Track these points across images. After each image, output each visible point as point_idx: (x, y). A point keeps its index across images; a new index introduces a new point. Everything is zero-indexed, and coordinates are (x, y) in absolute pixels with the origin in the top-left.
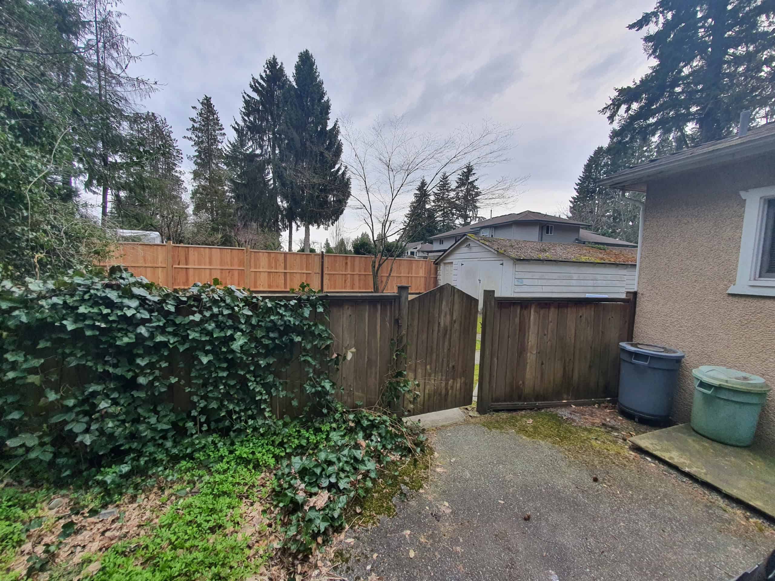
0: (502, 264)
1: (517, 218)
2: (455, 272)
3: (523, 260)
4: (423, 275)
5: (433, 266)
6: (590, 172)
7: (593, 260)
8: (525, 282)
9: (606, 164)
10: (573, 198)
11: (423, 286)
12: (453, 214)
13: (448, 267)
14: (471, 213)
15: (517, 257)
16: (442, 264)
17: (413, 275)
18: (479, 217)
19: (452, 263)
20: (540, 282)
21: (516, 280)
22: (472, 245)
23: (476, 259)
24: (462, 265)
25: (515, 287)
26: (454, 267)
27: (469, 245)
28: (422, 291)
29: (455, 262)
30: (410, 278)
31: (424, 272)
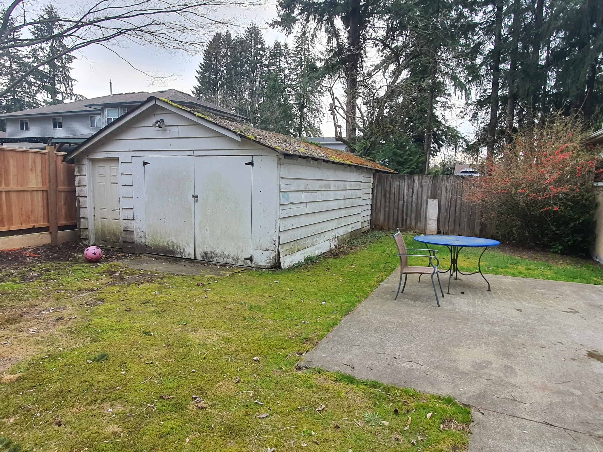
0: (251, 164)
2: (127, 180)
4: (40, 186)
5: (62, 166)
7: (342, 160)
10: (195, 88)
11: (39, 211)
13: (104, 169)
16: (86, 162)
17: (13, 187)
19: (113, 159)
21: (281, 194)
22: (168, 120)
23: (186, 153)
24: (144, 163)
25: (282, 208)
26: (122, 168)
27: (162, 120)
28: (41, 224)
29: (122, 157)
30: (4, 194)
31: (40, 180)
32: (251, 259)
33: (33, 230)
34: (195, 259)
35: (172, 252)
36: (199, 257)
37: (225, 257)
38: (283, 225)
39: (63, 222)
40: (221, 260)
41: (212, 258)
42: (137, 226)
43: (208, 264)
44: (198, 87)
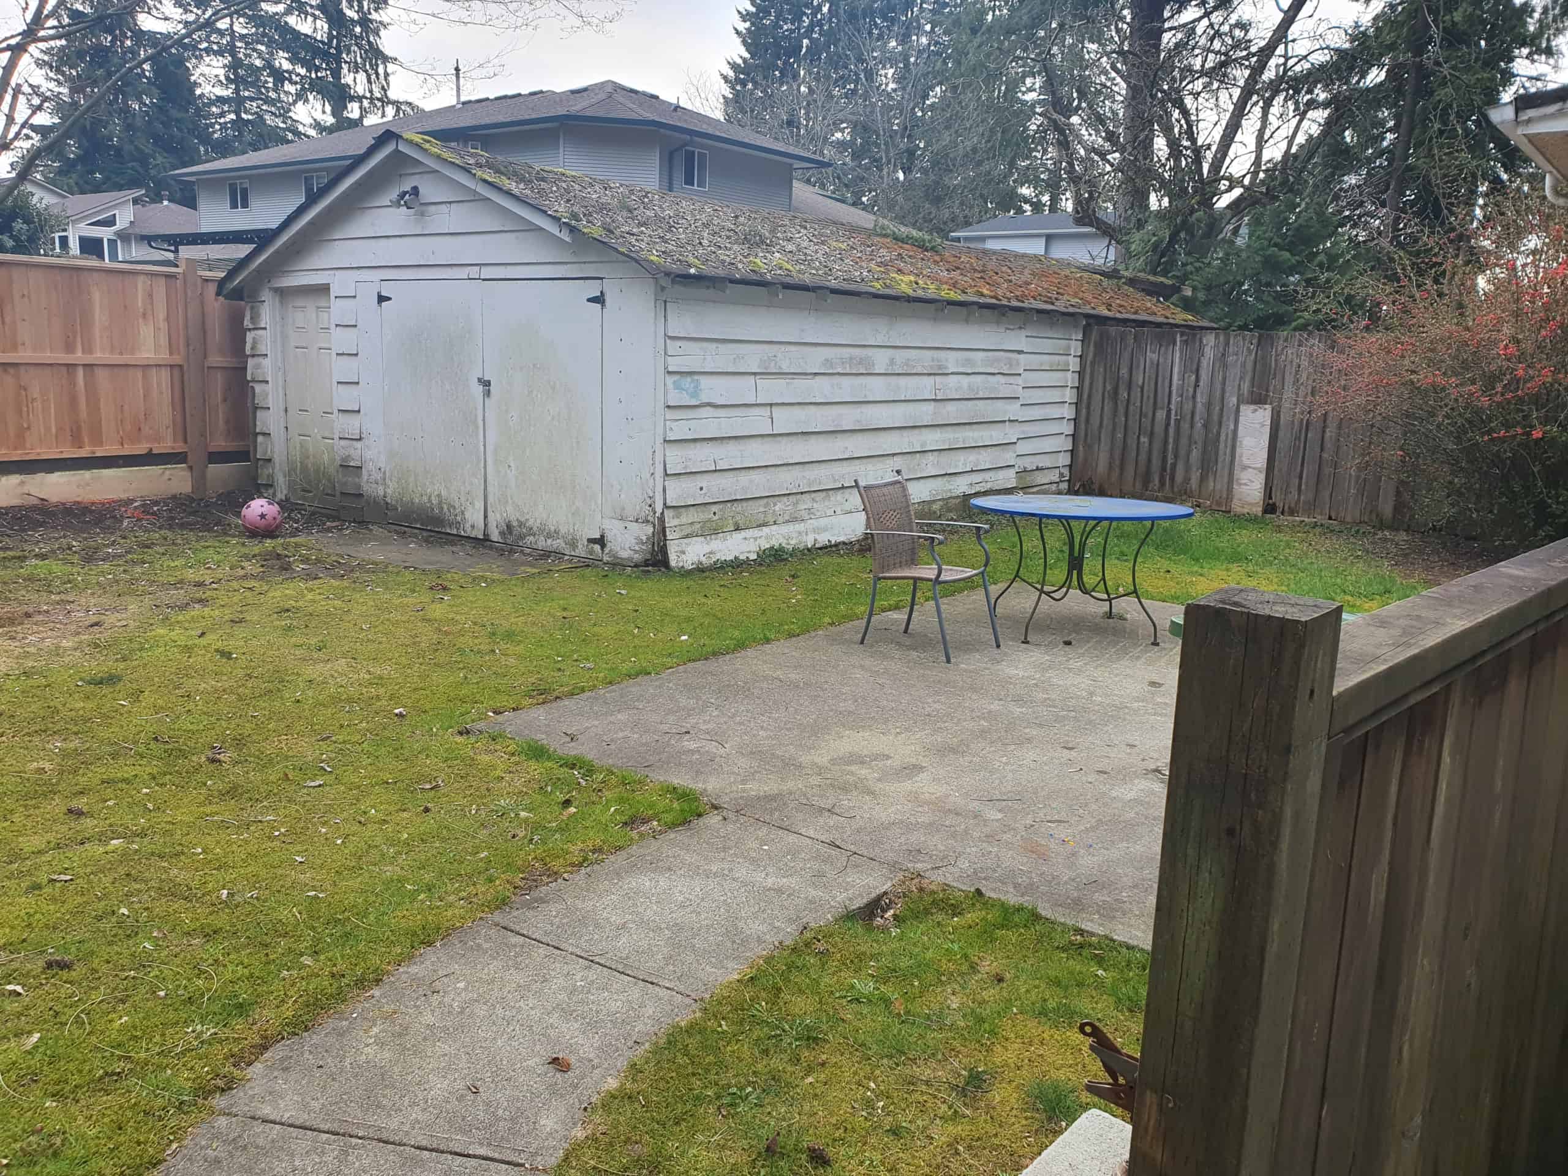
0: (599, 300)
1: (577, 107)
2: (342, 340)
3: (699, 278)
4: (164, 356)
5: (216, 306)
8: (713, 389)
10: (734, 66)
11: (164, 413)
12: (280, 77)
13: (305, 314)
14: (361, 77)
15: (669, 264)
16: (266, 295)
17: (99, 355)
19: (323, 290)
20: (771, 390)
21: (670, 380)
22: (429, 191)
23: (463, 273)
24: (382, 299)
25: (670, 415)
26: (338, 310)
27: (415, 191)
28: (166, 445)
29: (339, 283)
30: (80, 372)
31: (164, 341)
32: (601, 541)
33: (149, 459)
34: (487, 538)
35: (439, 521)
36: (495, 536)
37: (549, 536)
38: (676, 459)
39: (220, 443)
40: (542, 543)
41: (522, 537)
42: (368, 454)
43: (512, 552)
44: (740, 61)
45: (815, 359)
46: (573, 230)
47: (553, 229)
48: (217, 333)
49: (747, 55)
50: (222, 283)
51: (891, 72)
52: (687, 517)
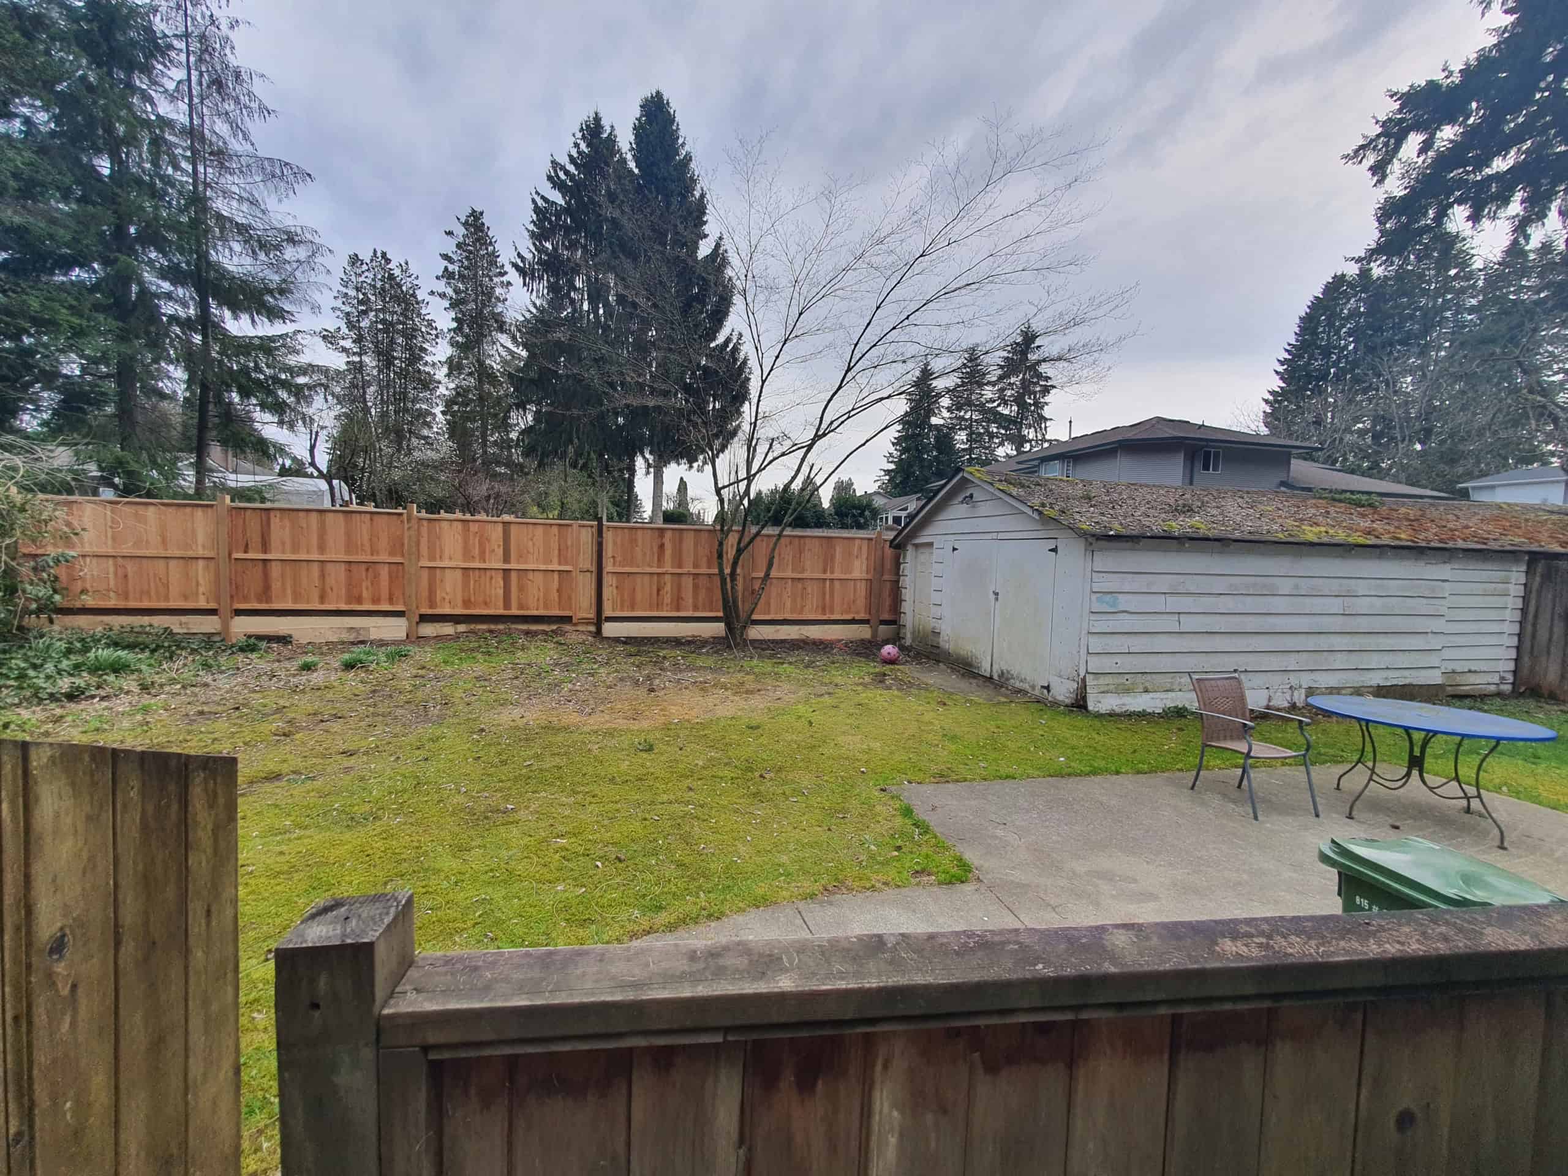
0: (1054, 550)
1: (1130, 435)
2: (937, 569)
3: (1118, 537)
4: (864, 576)
5: (889, 552)
6: (1314, 333)
7: (1341, 536)
8: (1124, 602)
9: (1354, 314)
10: (1272, 393)
11: (861, 602)
12: (992, 436)
13: (924, 556)
14: (1032, 430)
15: (1097, 530)
16: (910, 548)
17: (837, 575)
18: (1050, 441)
19: (931, 544)
20: (1174, 603)
21: (1094, 597)
22: (977, 496)
23: (989, 536)
24: (954, 549)
25: (1093, 617)
26: (936, 554)
27: (971, 496)
28: (862, 616)
29: (938, 542)
30: (828, 582)
31: (864, 568)
32: (1048, 688)
33: (853, 621)
34: (991, 678)
35: (970, 665)
36: (996, 677)
37: (1021, 681)
38: (1096, 645)
39: (886, 616)
40: (1018, 685)
41: (1008, 679)
42: (943, 627)
43: (1002, 687)
45: (1220, 585)
46: (1040, 513)
47: (1029, 512)
48: (888, 564)
49: (1283, 385)
50: (892, 542)
51: (1409, 379)
52: (1103, 680)
